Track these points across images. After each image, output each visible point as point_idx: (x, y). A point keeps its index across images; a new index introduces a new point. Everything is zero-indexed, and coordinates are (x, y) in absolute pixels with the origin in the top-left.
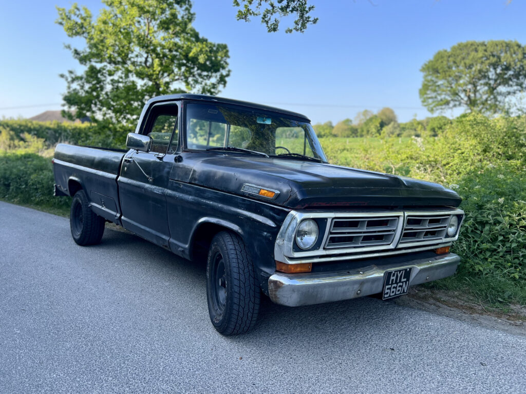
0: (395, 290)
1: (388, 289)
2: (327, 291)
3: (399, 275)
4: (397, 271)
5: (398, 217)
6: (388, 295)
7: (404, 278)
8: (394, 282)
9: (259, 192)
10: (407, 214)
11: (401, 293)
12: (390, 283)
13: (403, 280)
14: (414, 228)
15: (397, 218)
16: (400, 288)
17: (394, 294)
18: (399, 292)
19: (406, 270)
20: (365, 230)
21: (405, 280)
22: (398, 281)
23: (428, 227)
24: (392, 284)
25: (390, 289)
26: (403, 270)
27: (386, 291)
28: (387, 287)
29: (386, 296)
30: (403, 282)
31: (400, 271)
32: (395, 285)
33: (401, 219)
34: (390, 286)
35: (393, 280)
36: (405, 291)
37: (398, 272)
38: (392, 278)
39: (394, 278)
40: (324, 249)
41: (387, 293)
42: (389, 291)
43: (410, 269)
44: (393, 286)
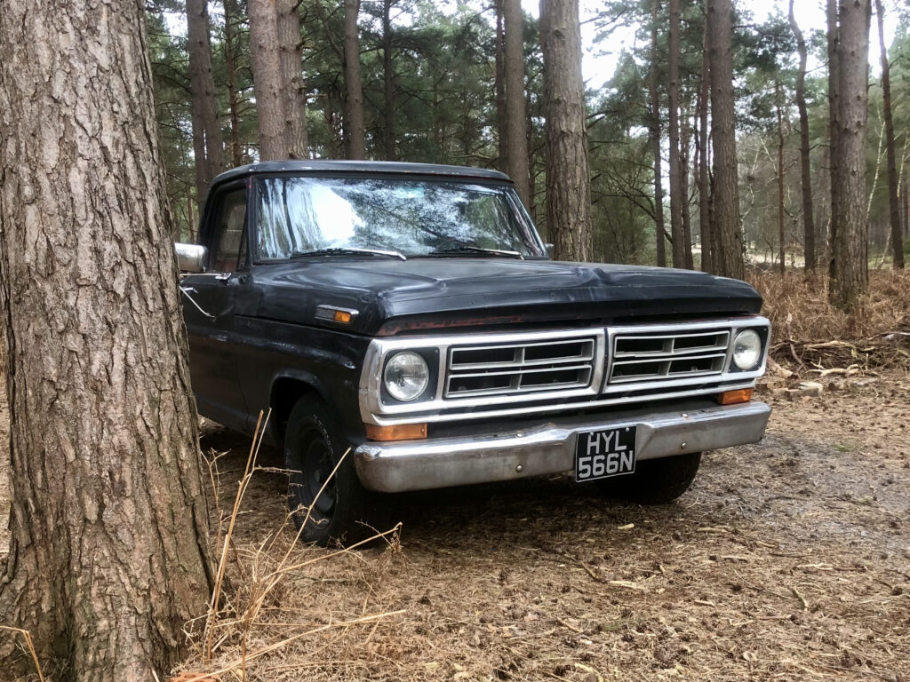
0: (602, 465)
1: (584, 463)
2: (452, 466)
3: (608, 440)
4: (601, 432)
5: (595, 337)
6: (588, 474)
7: (620, 445)
8: (597, 452)
9: (335, 315)
10: (612, 330)
11: (618, 472)
12: (589, 453)
13: (617, 448)
14: (637, 356)
15: (593, 340)
16: (616, 463)
17: (602, 472)
18: (615, 470)
19: (622, 430)
20: (524, 363)
21: (624, 447)
22: (607, 450)
23: (673, 353)
24: (593, 454)
25: (590, 463)
26: (615, 430)
27: (582, 467)
28: (581, 460)
29: (581, 475)
30: (619, 452)
31: (608, 432)
32: (602, 457)
33: (601, 341)
34: (589, 459)
35: (593, 448)
36: (629, 468)
37: (604, 434)
38: (590, 444)
39: (597, 444)
40: (444, 398)
41: (585, 471)
42: (588, 467)
43: (633, 429)
44: (596, 458)
